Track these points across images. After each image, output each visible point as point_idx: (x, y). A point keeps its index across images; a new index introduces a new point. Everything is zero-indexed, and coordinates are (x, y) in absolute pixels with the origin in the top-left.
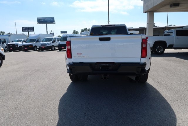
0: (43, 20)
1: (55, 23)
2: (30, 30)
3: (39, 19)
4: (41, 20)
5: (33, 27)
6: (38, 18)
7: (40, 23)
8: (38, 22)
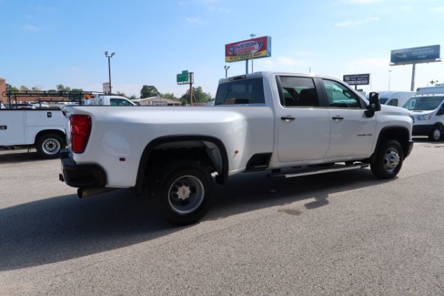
0: (405, 56)
1: (439, 61)
2: (359, 82)
3: (395, 53)
4: (401, 54)
5: (368, 75)
6: (392, 51)
7: (396, 64)
8: (392, 61)
